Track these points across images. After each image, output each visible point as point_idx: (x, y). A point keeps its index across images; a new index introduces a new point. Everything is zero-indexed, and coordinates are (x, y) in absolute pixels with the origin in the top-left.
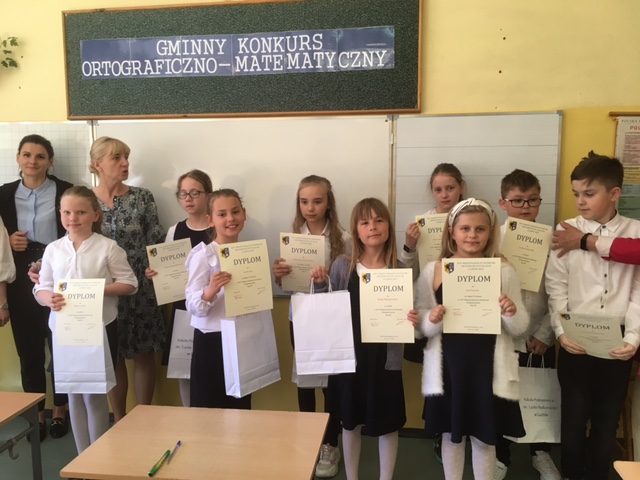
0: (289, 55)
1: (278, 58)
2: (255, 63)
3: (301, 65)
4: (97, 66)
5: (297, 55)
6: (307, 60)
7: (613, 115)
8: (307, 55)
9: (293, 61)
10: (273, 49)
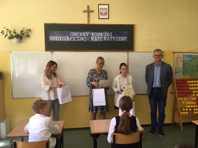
0: (104, 37)
1: (101, 38)
2: (96, 39)
3: (107, 39)
4: (54, 38)
5: (106, 37)
6: (108, 39)
7: (174, 53)
8: (108, 37)
9: (105, 39)
10: (100, 35)
